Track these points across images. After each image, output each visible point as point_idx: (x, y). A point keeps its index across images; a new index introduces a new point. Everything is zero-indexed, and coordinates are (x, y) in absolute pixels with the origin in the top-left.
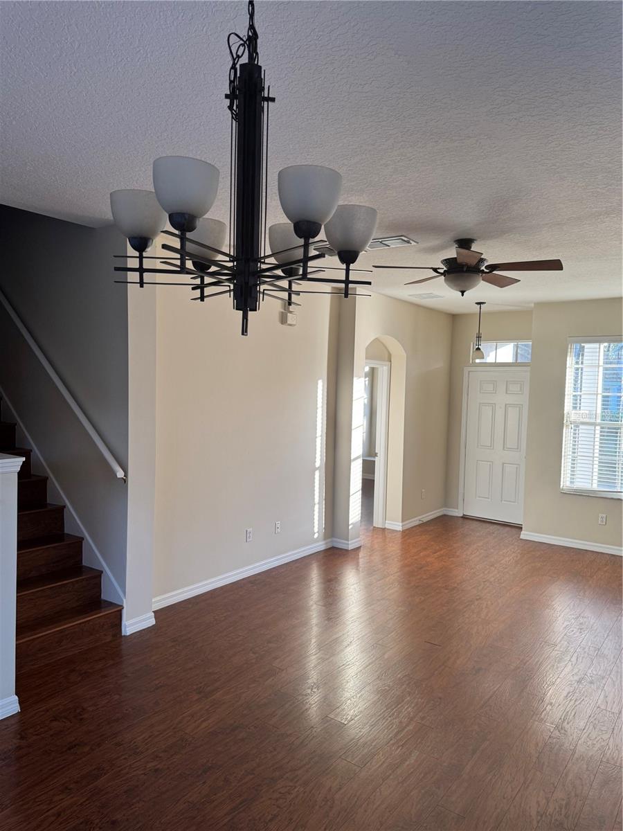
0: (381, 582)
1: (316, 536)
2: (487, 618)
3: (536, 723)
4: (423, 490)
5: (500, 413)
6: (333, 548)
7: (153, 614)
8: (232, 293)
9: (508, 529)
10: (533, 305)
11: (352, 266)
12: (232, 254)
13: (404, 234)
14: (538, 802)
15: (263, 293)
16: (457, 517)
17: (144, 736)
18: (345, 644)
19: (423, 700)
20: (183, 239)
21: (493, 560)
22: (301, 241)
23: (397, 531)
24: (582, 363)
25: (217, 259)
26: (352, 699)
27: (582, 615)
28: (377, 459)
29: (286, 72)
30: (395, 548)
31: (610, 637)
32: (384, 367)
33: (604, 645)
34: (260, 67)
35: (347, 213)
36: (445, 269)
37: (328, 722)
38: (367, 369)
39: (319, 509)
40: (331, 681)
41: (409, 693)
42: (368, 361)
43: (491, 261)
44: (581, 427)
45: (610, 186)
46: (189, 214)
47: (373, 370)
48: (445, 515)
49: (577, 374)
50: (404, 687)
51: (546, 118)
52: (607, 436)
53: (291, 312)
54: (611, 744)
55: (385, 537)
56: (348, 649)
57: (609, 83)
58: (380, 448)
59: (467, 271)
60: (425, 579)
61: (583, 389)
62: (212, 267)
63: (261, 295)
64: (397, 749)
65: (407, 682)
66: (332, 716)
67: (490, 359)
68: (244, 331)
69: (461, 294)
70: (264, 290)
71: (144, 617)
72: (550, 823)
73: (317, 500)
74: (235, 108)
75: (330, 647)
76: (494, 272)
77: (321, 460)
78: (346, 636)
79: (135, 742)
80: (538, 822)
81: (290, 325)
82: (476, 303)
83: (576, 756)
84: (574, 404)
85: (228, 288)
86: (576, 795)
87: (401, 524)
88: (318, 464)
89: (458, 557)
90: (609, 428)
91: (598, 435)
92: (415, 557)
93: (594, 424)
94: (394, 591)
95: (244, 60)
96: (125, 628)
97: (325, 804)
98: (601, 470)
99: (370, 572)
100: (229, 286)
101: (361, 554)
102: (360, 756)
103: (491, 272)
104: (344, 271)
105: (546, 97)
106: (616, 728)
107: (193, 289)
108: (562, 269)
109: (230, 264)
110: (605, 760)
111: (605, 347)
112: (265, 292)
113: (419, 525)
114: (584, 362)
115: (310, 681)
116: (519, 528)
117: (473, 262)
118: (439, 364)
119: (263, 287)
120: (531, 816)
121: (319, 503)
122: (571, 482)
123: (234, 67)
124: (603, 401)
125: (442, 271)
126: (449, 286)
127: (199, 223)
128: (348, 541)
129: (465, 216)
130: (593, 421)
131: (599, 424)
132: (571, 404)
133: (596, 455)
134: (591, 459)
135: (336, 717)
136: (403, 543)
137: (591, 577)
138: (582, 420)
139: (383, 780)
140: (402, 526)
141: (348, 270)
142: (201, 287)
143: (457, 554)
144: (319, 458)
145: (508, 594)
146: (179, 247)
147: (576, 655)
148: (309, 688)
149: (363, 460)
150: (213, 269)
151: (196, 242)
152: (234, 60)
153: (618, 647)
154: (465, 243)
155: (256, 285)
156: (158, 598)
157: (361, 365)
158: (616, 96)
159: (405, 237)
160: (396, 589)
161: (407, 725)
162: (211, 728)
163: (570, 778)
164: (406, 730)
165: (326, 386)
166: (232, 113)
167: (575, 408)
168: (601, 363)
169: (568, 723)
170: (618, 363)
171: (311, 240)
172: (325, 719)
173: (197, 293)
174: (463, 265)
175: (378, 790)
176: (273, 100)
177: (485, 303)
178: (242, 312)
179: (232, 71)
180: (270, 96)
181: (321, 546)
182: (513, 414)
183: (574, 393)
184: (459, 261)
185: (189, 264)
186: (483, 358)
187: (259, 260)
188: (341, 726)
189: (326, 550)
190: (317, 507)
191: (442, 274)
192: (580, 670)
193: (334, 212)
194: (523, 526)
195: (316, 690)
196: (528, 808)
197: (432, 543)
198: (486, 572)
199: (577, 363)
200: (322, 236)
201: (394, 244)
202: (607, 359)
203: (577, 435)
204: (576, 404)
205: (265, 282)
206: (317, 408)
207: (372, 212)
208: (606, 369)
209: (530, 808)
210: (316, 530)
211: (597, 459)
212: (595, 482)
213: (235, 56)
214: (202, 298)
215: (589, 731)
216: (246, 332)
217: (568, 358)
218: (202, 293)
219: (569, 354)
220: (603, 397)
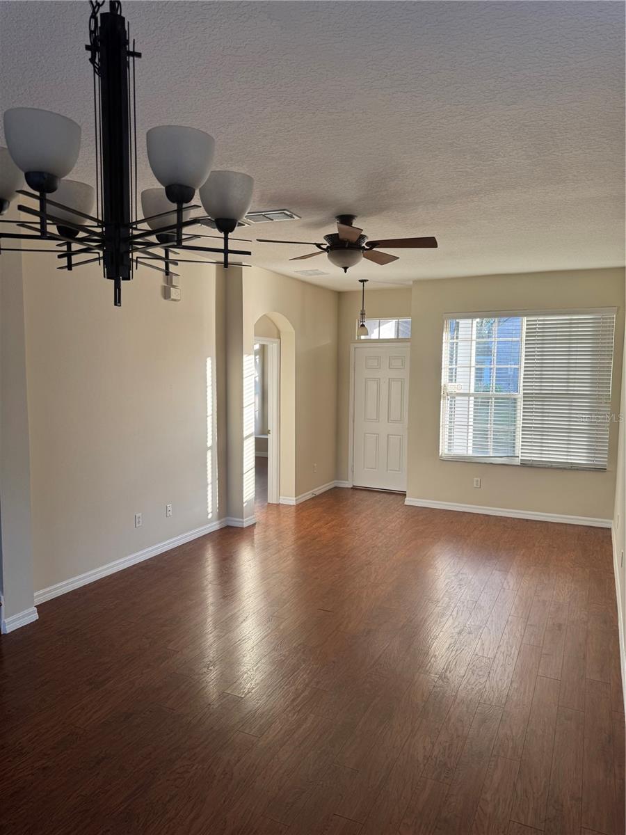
0: (276, 555)
1: (210, 516)
2: (376, 581)
3: (422, 675)
4: (315, 465)
5: (384, 387)
6: (228, 527)
7: (36, 609)
8: (102, 261)
9: (393, 496)
10: (411, 283)
11: (230, 235)
12: (100, 218)
13: (286, 208)
14: (424, 748)
15: (137, 261)
16: (347, 488)
17: (30, 735)
18: (241, 619)
19: (318, 666)
20: (42, 200)
21: (380, 526)
22: (174, 206)
23: (291, 506)
24: (457, 338)
25: (86, 224)
26: (249, 673)
27: (461, 572)
28: (269, 437)
29: (154, 28)
30: (289, 522)
31: (485, 591)
32: (274, 344)
33: (481, 598)
34: (124, 19)
35: (222, 179)
36: (328, 245)
37: (224, 697)
38: (257, 347)
39: (212, 488)
40: (229, 657)
41: (304, 661)
42: (258, 338)
43: (371, 237)
44: (457, 398)
45: (478, 166)
46: (49, 174)
47: (263, 347)
48: (336, 488)
49: (452, 348)
50: (299, 655)
51: (417, 95)
52: (481, 405)
53: (174, 287)
54: (487, 686)
55: (280, 512)
56: (244, 624)
57: (473, 64)
58: (272, 425)
59: (348, 248)
60: (318, 550)
61: (458, 363)
62: (80, 232)
63: (134, 264)
64: (294, 715)
65: (303, 650)
66: (229, 692)
67: (374, 336)
68: (117, 302)
69: (343, 270)
70: (137, 258)
71: (26, 612)
72: (435, 765)
73: (209, 480)
74: (97, 61)
75: (227, 624)
76: (374, 249)
77: (212, 439)
78: (241, 612)
79: (20, 743)
80: (425, 765)
81: (175, 300)
82: (360, 281)
83: (457, 700)
84: (450, 376)
85: (97, 256)
86: (458, 736)
87: (294, 499)
88: (209, 443)
89: (348, 526)
90: (482, 399)
91: (472, 405)
92: (309, 529)
93: (468, 395)
94: (289, 563)
95: (106, 9)
96: (5, 626)
97: (224, 778)
98: (476, 437)
99: (265, 547)
100: (99, 253)
101: (257, 530)
102: (258, 726)
103: (371, 249)
104: (223, 240)
105: (416, 74)
106: (492, 672)
107: (60, 257)
108: (436, 247)
109: (99, 230)
110: (482, 701)
111: (477, 322)
112: (139, 259)
113: (313, 498)
114: (460, 337)
115: (206, 660)
116: (404, 495)
117: (354, 238)
118: (326, 340)
119: (136, 255)
120: (418, 761)
121: (212, 483)
122: (449, 450)
123: (94, 16)
124: (476, 373)
125: (325, 247)
126: (332, 262)
127: (61, 184)
128: (243, 518)
129: (346, 192)
130: (467, 392)
131: (473, 395)
132: (448, 378)
133: (471, 424)
134: (466, 427)
135: (232, 692)
136: (296, 517)
137: (469, 536)
138: (457, 391)
139: (281, 747)
140: (296, 500)
141: (226, 239)
142: (69, 254)
143: (348, 523)
144: (211, 439)
145: (394, 558)
146: (38, 209)
147: (456, 609)
148: (205, 667)
149: (256, 438)
150: (81, 235)
151: (59, 204)
152: (94, 8)
153: (492, 598)
154: (346, 219)
155: (128, 252)
156: (41, 592)
157: (251, 342)
158: (480, 77)
159: (288, 211)
160: (289, 562)
161: (303, 692)
162: (104, 718)
163: (452, 721)
164: (302, 696)
165: (215, 364)
166: (94, 67)
167: (451, 381)
168: (474, 337)
169: (450, 672)
170: (489, 337)
171: (185, 205)
172: (222, 695)
173: (64, 261)
174: (345, 242)
175: (276, 756)
176: (139, 55)
177: (367, 280)
178: (113, 281)
179: (93, 20)
180: (136, 51)
181: (215, 526)
182: (396, 387)
183: (450, 367)
184: (340, 237)
185: (52, 229)
186: (367, 334)
187: (130, 225)
188: (238, 701)
189: (221, 530)
190: (210, 488)
191: (325, 250)
192: (459, 622)
193: (207, 177)
194: (407, 493)
195: (212, 668)
196: (416, 754)
197: (325, 514)
198: (375, 538)
199: (452, 338)
200: (196, 200)
201: (278, 219)
202: (479, 333)
203: (453, 406)
204: (452, 376)
205: (137, 249)
206: (207, 387)
207: (249, 180)
208: (477, 343)
209: (417, 753)
210: (210, 510)
211: (472, 427)
212: (470, 448)
213: (95, 4)
214: (70, 266)
215: (468, 677)
216: (119, 302)
217: (444, 334)
218: (69, 261)
219: (445, 329)
220: (477, 369)
